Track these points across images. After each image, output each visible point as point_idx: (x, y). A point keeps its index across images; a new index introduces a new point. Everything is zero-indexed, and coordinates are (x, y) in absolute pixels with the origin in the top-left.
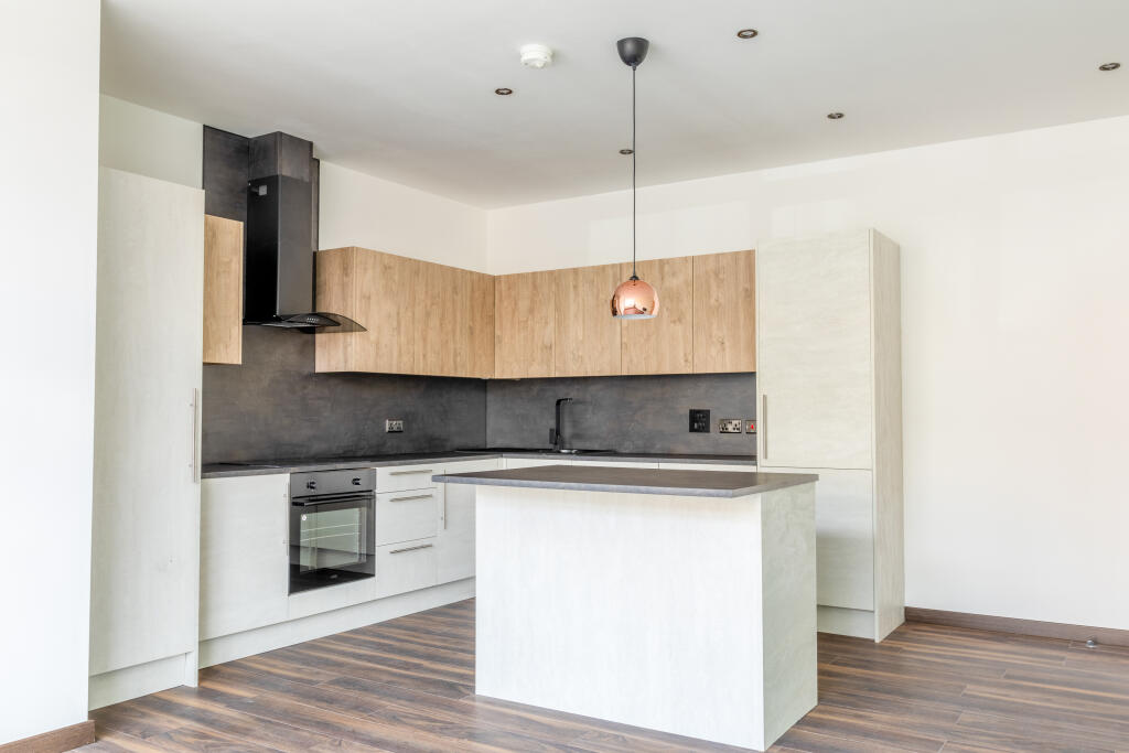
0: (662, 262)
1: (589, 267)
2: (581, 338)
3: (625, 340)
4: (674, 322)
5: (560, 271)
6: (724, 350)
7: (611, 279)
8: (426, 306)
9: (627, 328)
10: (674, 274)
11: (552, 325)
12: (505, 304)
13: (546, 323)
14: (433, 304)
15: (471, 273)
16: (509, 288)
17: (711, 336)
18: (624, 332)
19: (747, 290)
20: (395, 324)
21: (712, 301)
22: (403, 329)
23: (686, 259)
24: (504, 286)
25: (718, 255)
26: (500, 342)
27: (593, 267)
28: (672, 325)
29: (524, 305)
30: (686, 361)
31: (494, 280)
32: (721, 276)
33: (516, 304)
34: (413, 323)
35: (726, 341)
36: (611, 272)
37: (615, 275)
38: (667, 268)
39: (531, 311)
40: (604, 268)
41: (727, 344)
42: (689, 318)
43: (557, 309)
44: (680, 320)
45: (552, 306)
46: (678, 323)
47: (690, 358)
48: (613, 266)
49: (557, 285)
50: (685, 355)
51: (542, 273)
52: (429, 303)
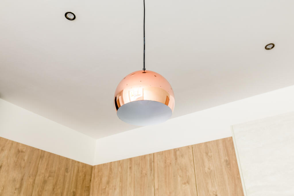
0: (175, 150)
1: (137, 157)
4: (185, 183)
7: (148, 163)
8: (45, 177)
9: (158, 189)
10: (182, 156)
11: (118, 190)
12: (96, 180)
13: (115, 189)
14: (49, 176)
15: (79, 162)
16: (99, 172)
17: (208, 191)
18: (156, 192)
19: (227, 161)
20: (18, 186)
21: (206, 169)
22: (23, 189)
23: (188, 147)
24: (96, 170)
27: (139, 157)
28: (184, 185)
29: (105, 179)
31: (92, 168)
32: (210, 154)
34: (33, 186)
36: (148, 159)
37: (150, 160)
38: (178, 153)
39: (108, 183)
40: (145, 156)
42: (193, 180)
44: (188, 182)
45: (118, 179)
46: (187, 184)
48: (150, 155)
49: (122, 168)
51: (114, 162)
52: (47, 175)
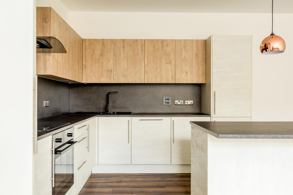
0: (163, 41)
2: (126, 68)
3: (146, 69)
4: (167, 64)
5: (116, 40)
6: (187, 75)
7: (140, 45)
9: (147, 65)
10: (167, 46)
11: (111, 62)
12: (88, 51)
13: (109, 61)
16: (90, 45)
17: (182, 70)
18: (146, 66)
19: (196, 54)
21: (183, 57)
23: (172, 40)
24: (87, 44)
25: (185, 40)
26: (85, 67)
28: (167, 65)
29: (98, 52)
30: (172, 78)
32: (186, 48)
33: (94, 51)
35: (188, 72)
36: (140, 43)
37: (142, 44)
38: (164, 43)
39: (102, 55)
40: (137, 40)
41: (189, 73)
42: (173, 62)
43: (114, 55)
44: (170, 63)
45: (112, 54)
47: (174, 77)
48: (141, 40)
49: (115, 45)
50: (172, 76)
51: (107, 40)
